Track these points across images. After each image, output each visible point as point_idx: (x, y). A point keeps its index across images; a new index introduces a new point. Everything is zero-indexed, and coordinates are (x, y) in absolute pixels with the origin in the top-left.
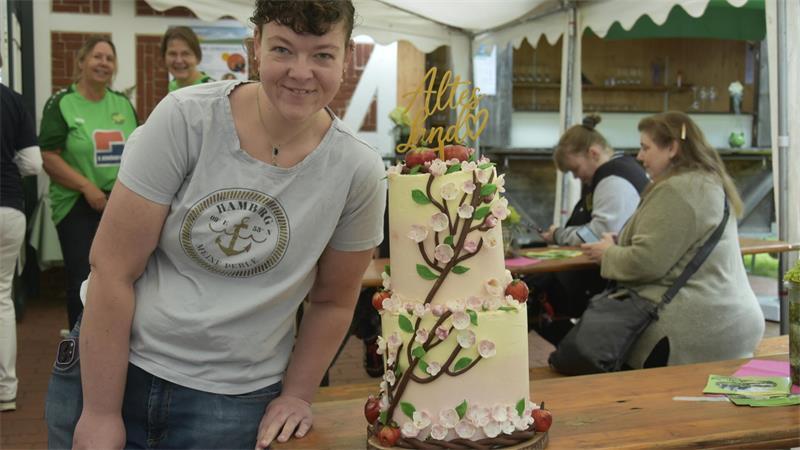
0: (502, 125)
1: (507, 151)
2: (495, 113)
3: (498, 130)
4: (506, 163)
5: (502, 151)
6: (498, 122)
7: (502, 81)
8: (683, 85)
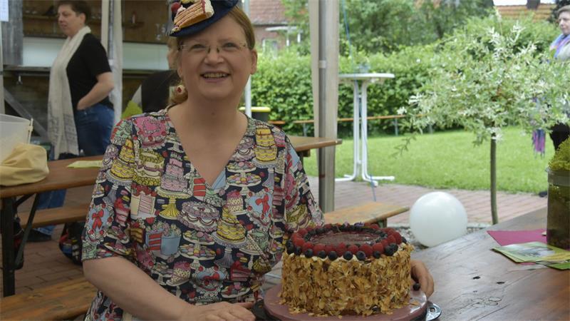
0: (14, 47)
1: (20, 69)
2: (9, 36)
3: (12, 51)
4: (20, 79)
5: (16, 69)
6: (12, 45)
7: (14, 10)
8: (136, 22)
